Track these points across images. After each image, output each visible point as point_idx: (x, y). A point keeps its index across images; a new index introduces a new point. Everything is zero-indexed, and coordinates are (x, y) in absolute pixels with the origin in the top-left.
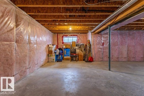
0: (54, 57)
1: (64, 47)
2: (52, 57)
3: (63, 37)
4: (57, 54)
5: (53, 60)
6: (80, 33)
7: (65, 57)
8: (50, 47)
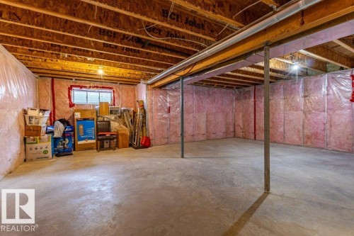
0: (46, 144)
1: (78, 115)
2: (39, 145)
3: (70, 89)
4: (56, 135)
5: (45, 152)
6: (119, 82)
7: (79, 143)
8: (31, 118)
